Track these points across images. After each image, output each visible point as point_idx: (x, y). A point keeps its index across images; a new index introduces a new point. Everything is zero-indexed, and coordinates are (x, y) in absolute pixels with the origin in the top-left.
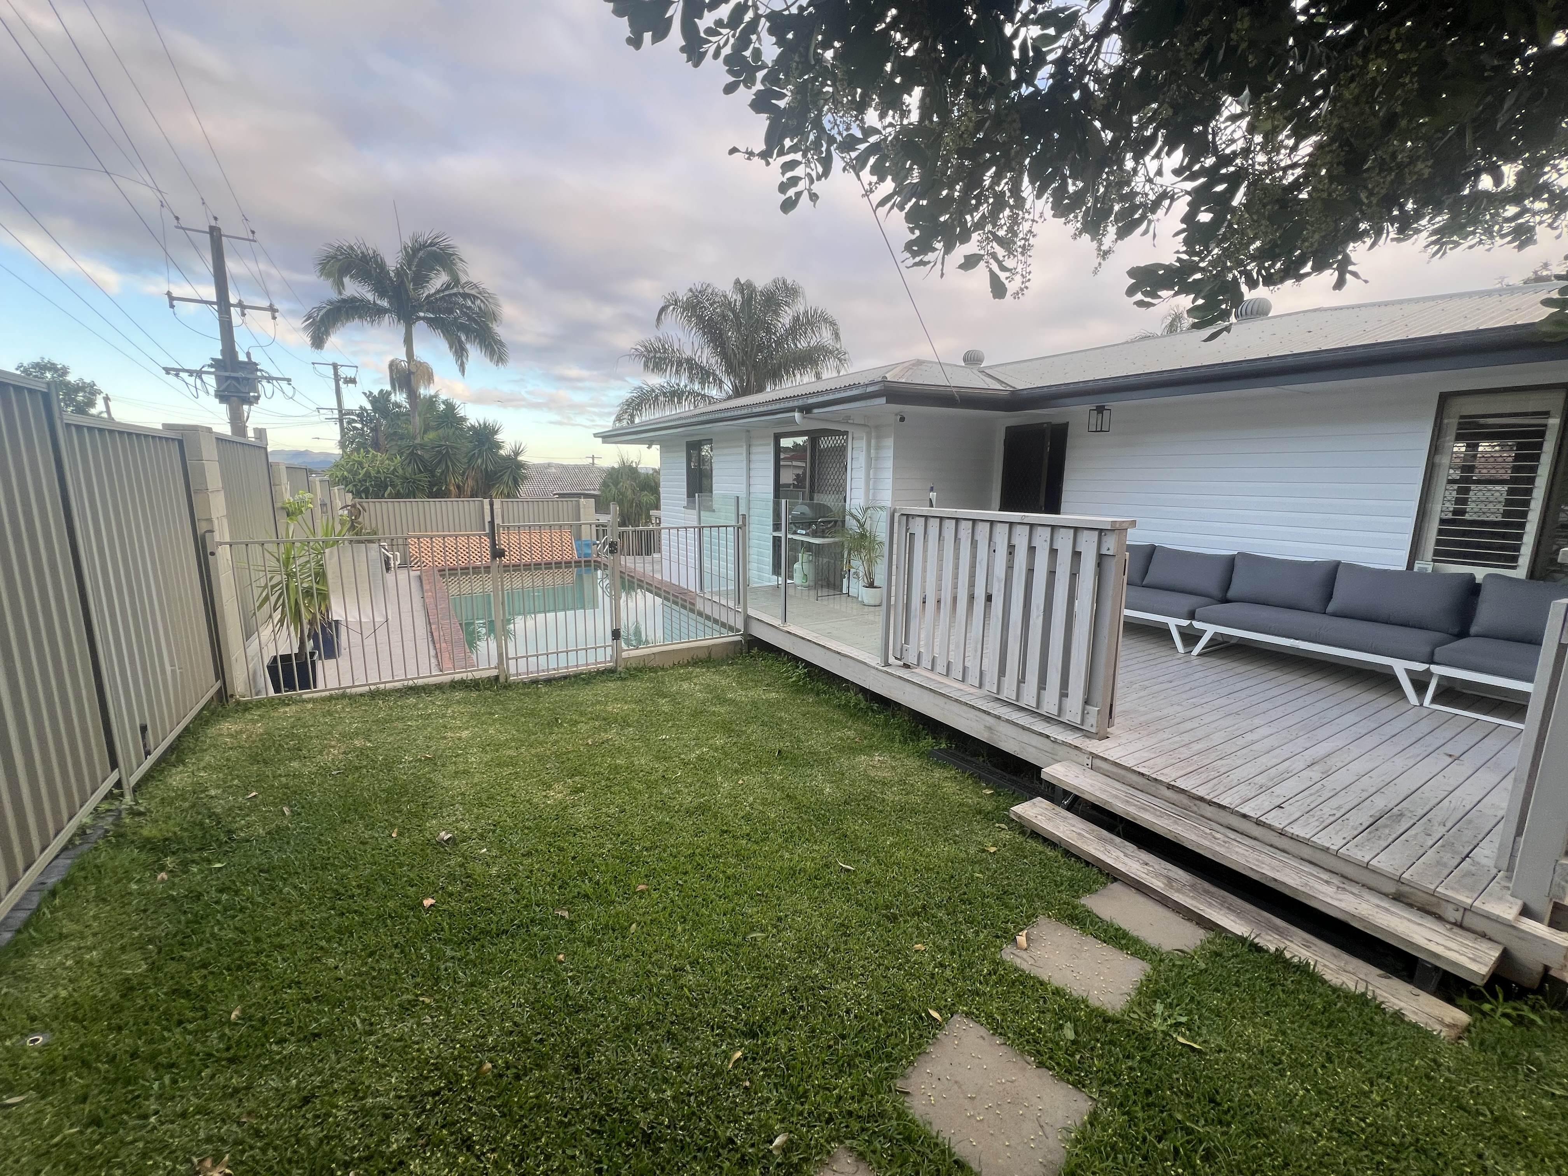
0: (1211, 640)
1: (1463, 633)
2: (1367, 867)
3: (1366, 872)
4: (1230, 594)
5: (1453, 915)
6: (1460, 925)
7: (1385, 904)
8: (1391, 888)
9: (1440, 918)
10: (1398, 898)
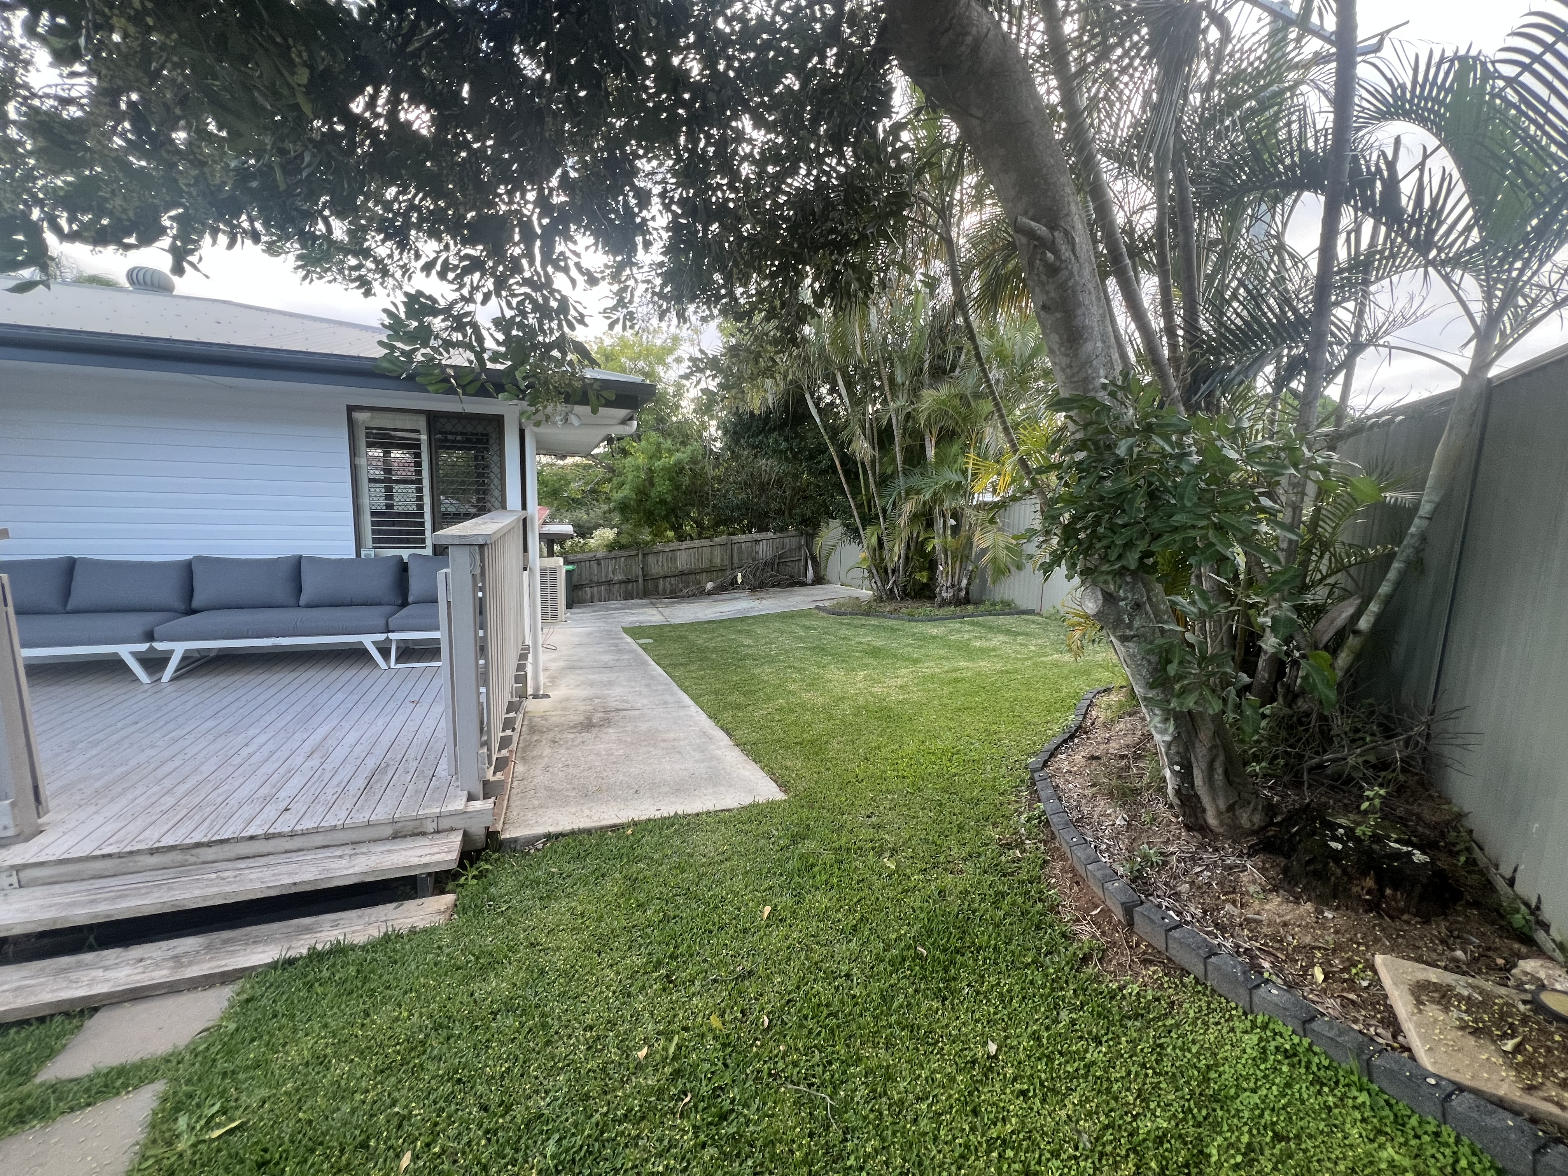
0: (184, 658)
1: (404, 604)
2: (369, 825)
3: (369, 829)
4: (195, 604)
5: (431, 827)
6: (437, 832)
7: (388, 846)
8: (388, 831)
9: (423, 834)
10: (396, 836)
